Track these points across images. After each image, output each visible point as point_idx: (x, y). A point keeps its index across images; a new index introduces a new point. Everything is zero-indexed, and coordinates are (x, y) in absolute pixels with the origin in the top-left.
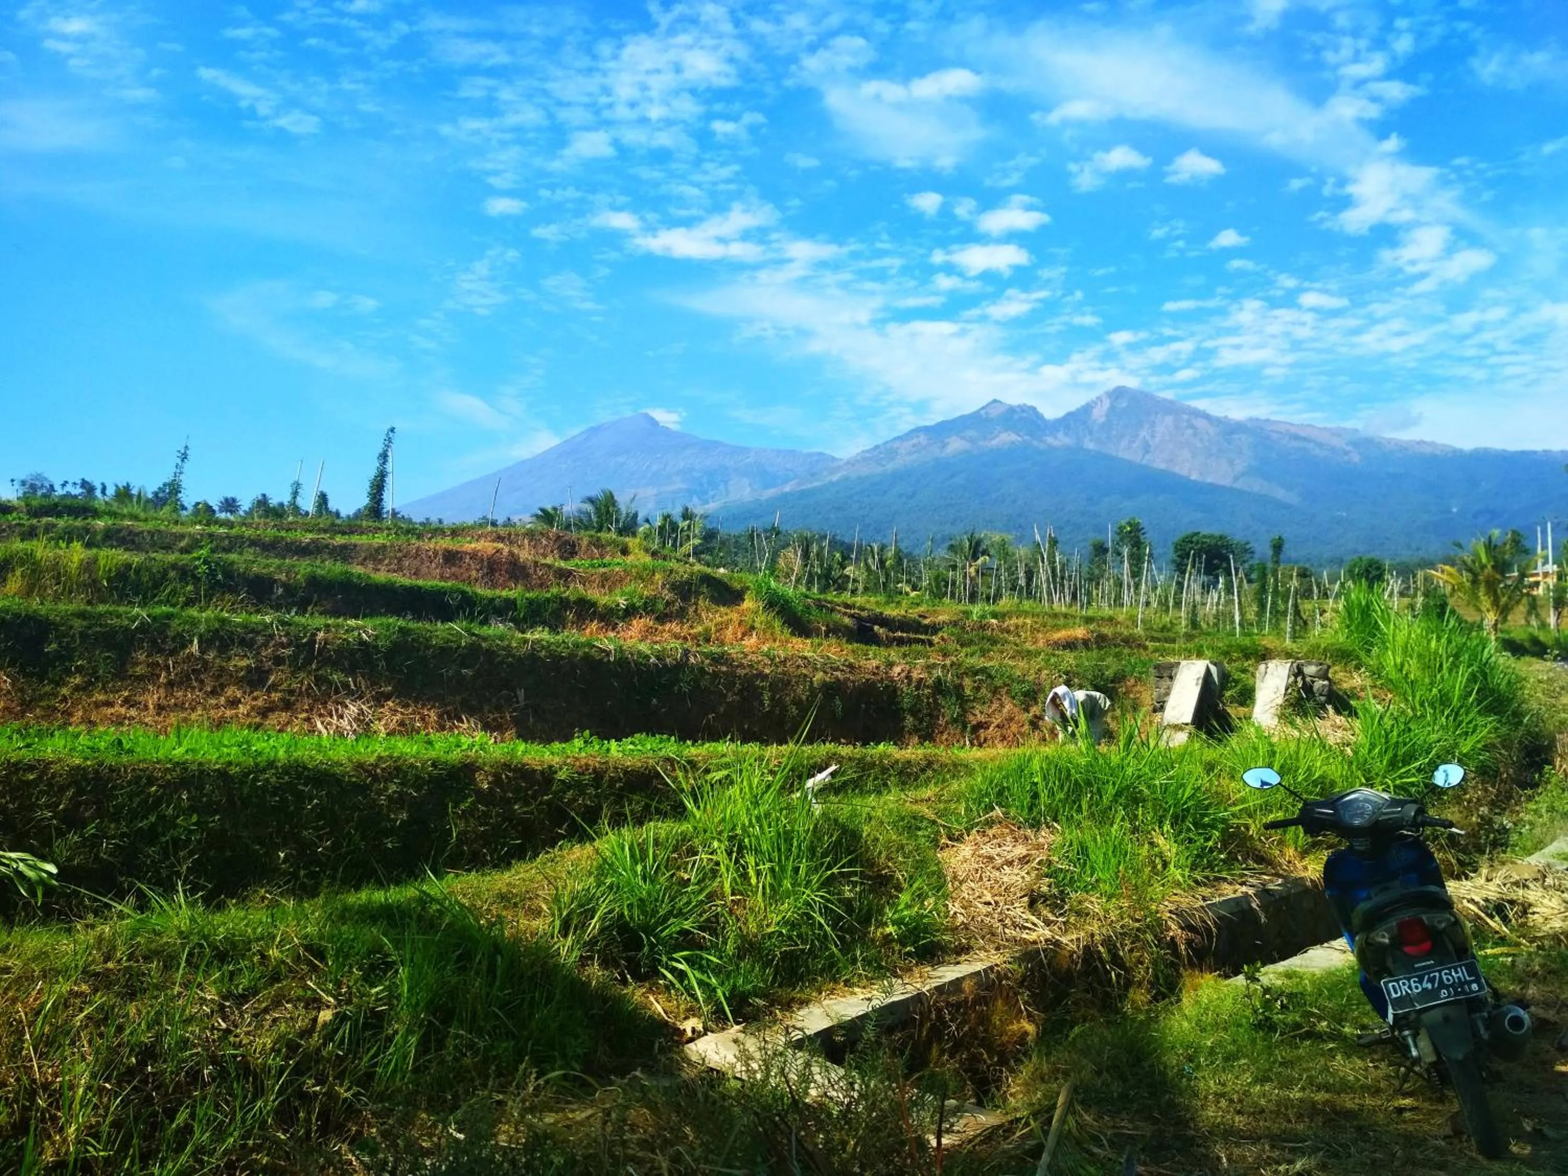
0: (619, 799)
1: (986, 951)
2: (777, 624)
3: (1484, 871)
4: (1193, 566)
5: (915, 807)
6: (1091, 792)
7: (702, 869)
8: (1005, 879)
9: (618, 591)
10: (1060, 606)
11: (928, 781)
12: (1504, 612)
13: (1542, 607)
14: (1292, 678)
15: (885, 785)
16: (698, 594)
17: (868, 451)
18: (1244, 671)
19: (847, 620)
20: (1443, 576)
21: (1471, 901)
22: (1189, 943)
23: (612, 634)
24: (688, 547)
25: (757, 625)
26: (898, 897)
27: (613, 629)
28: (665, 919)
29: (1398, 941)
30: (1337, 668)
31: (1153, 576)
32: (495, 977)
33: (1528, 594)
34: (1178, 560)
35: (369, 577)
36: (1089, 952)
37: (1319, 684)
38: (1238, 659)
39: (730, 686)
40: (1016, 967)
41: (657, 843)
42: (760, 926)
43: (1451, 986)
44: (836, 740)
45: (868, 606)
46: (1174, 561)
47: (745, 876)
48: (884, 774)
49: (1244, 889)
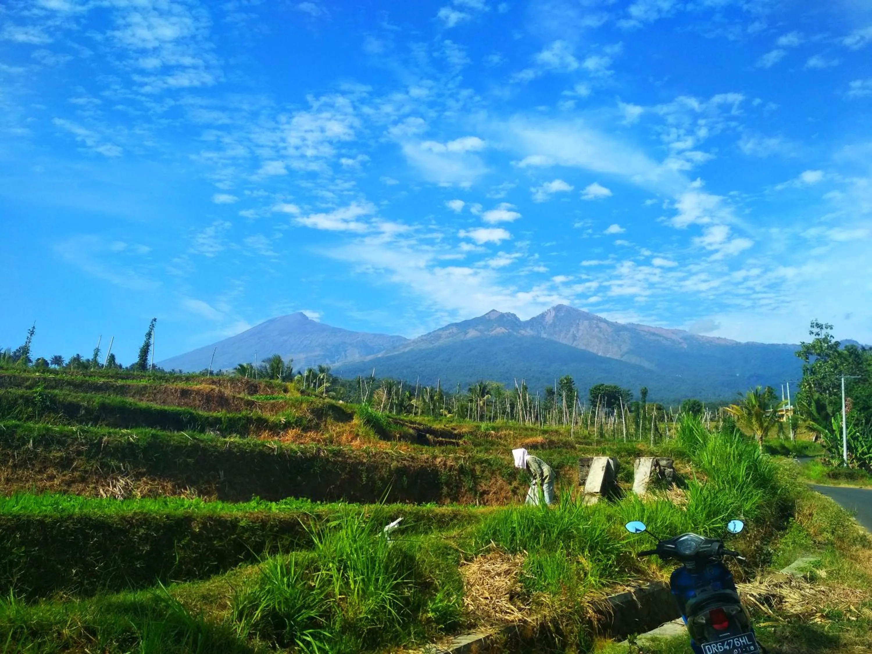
0: (276, 537)
1: (485, 627)
2: (372, 433)
3: (758, 578)
4: (600, 403)
5: (446, 541)
6: (545, 532)
7: (322, 580)
8: (497, 584)
9: (281, 413)
10: (529, 424)
11: (455, 525)
12: (766, 431)
13: (786, 428)
14: (654, 467)
15: (430, 528)
16: (327, 415)
17: (424, 336)
18: (628, 463)
19: (411, 431)
20: (733, 411)
21: (752, 595)
22: (599, 620)
23: (276, 438)
24: (323, 388)
25: (360, 433)
26: (436, 595)
27: (277, 435)
28: (300, 610)
29: (710, 622)
30: (678, 461)
31: (579, 408)
32: (197, 647)
33: (778, 421)
34: (592, 399)
35: (136, 404)
36: (543, 626)
37: (668, 470)
38: (625, 456)
39: (343, 469)
40: (502, 636)
41: (296, 564)
42: (355, 614)
43: (740, 647)
44: (403, 501)
45: (423, 422)
46: (590, 400)
47: (347, 584)
48: (429, 522)
49: (629, 588)
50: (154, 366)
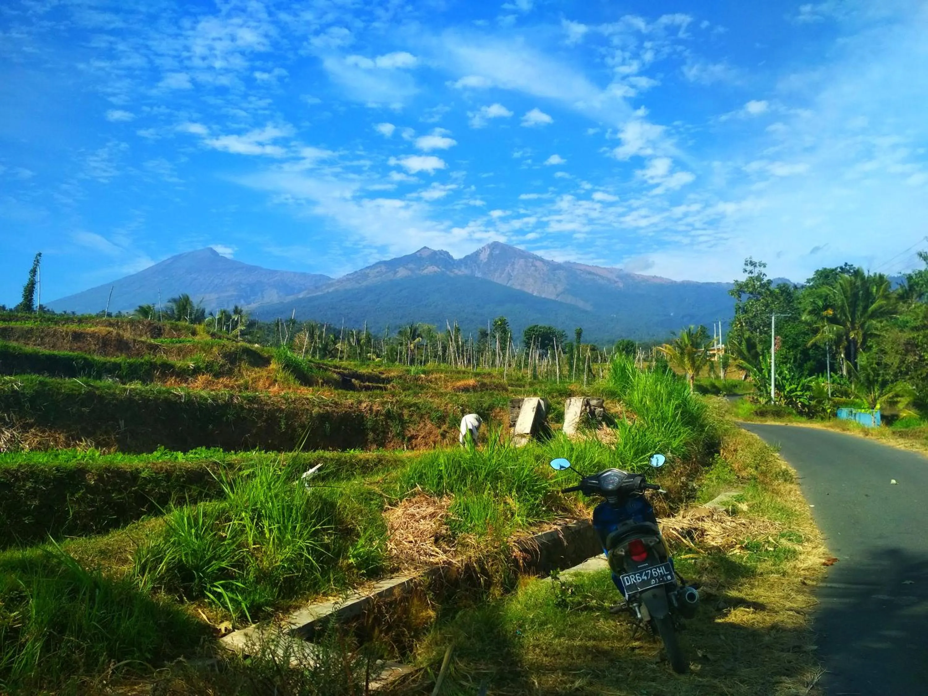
0: (182, 488)
1: (409, 570)
2: (291, 378)
3: (682, 512)
4: (534, 344)
5: (370, 487)
6: (472, 474)
7: (234, 530)
8: (421, 527)
9: (189, 358)
10: (461, 367)
11: (379, 470)
12: (697, 370)
13: (717, 367)
14: (584, 407)
15: (353, 474)
16: (241, 360)
17: (350, 275)
18: (559, 403)
19: (335, 376)
20: (666, 350)
21: (675, 529)
22: (524, 559)
23: (184, 385)
24: (237, 331)
25: (278, 379)
26: (357, 541)
27: (185, 382)
28: (210, 561)
29: (629, 553)
30: (609, 401)
31: (512, 350)
32: (94, 603)
33: (710, 360)
34: (527, 341)
35: (20, 349)
36: (468, 567)
37: (598, 410)
38: (556, 396)
39: (260, 416)
40: (426, 578)
41: (205, 515)
42: (271, 563)
43: (657, 577)
44: (325, 448)
45: (349, 367)
46: (524, 341)
47: (262, 533)
48: (352, 468)
49: (555, 527)
50: (41, 307)
